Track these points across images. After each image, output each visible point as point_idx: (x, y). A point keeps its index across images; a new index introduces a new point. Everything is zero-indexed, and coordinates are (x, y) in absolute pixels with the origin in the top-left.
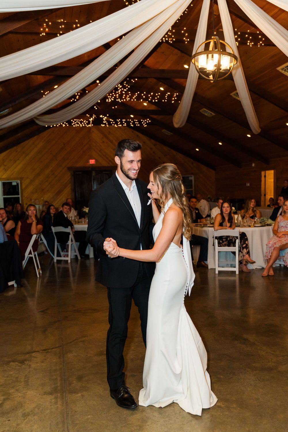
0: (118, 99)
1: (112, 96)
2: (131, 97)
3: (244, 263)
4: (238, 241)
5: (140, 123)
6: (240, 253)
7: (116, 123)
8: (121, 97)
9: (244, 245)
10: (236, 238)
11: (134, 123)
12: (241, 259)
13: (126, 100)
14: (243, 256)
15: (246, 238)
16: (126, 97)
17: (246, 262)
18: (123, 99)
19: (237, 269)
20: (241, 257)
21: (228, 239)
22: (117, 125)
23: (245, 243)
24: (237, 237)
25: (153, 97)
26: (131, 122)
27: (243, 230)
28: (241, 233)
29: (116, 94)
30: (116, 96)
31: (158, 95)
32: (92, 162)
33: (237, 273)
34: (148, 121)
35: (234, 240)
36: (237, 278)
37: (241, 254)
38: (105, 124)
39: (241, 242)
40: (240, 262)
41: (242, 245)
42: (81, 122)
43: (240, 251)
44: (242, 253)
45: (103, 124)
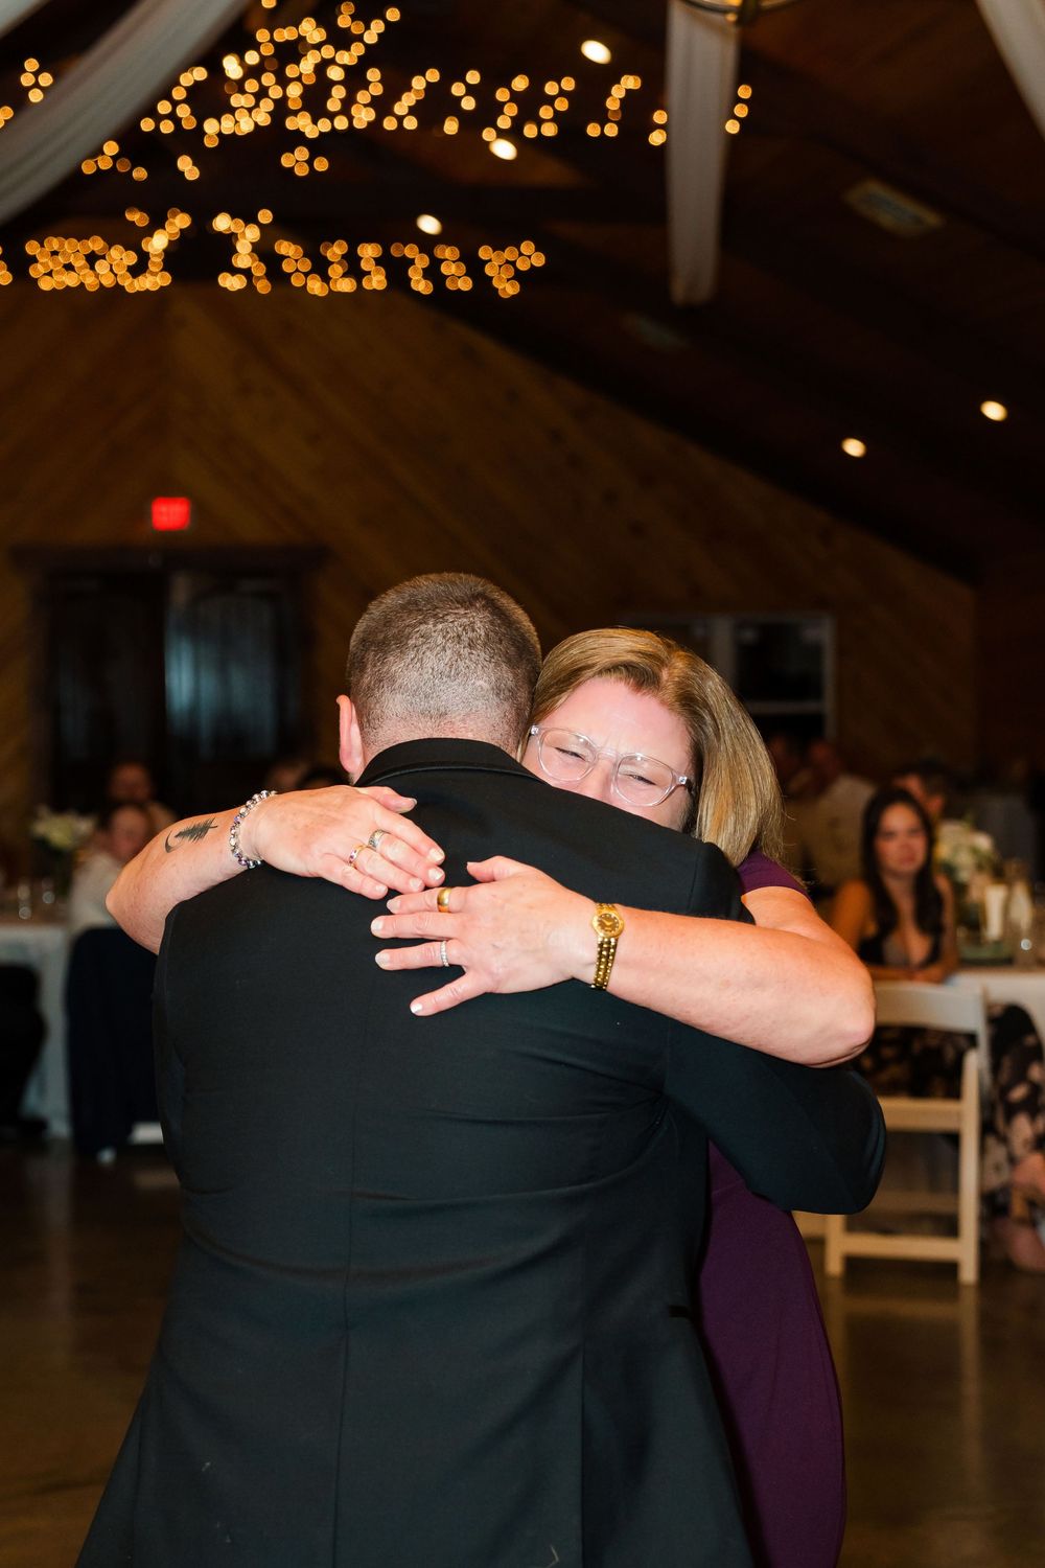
0: (295, 113)
1: (262, 93)
2: (382, 106)
3: (1018, 1208)
4: (975, 1064)
5: (475, 268)
6: (991, 1141)
7: (321, 268)
8: (315, 100)
9: (1019, 1093)
10: (963, 1042)
11: (433, 273)
12: (995, 1181)
13: (350, 119)
14: (1013, 1160)
15: (1030, 1040)
16: (348, 103)
17: (1032, 1204)
18: (331, 116)
19: (964, 1251)
20: (997, 1168)
21: (917, 1047)
22: (326, 279)
23: (1021, 1076)
24: (971, 1039)
25: (529, 105)
26: (412, 262)
27: (1009, 987)
28: (997, 1011)
29: (283, 81)
30: (285, 98)
31: (562, 93)
32: (170, 514)
33: (969, 1273)
34: (531, 256)
35: (950, 1053)
36: (966, 1312)
37: (998, 1153)
38: (247, 273)
39: (995, 1067)
40: (994, 1205)
41: (1004, 1091)
42: (92, 259)
43: (987, 1128)
44: (1004, 1140)
45: (234, 271)
